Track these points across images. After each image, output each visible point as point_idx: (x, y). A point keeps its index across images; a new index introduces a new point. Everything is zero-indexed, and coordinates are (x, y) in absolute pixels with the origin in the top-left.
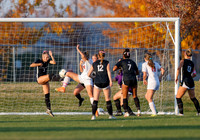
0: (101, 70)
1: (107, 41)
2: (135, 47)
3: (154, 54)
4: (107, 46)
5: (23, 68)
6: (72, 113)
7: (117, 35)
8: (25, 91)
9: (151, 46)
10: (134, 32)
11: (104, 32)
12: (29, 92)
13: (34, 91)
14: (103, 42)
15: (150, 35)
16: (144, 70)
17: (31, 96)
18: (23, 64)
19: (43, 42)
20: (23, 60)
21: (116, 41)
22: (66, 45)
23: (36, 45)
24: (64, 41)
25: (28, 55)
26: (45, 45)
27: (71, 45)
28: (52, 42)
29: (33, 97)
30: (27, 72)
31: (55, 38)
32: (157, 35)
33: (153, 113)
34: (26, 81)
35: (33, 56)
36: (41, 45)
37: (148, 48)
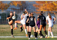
0: (32, 20)
1: (35, 9)
2: (46, 11)
3: (53, 14)
4: (35, 10)
5: (2, 19)
6: (21, 37)
7: (39, 6)
8: (2, 28)
9: (52, 11)
10: (45, 5)
11: (34, 5)
12: (4, 28)
13: (6, 28)
14: (33, 9)
15: (51, 6)
16: (47, 19)
17: (5, 30)
18: (2, 18)
19: (10, 9)
20: (2, 16)
21: (38, 9)
22: (19, 10)
23: (7, 10)
24: (18, 8)
25: (4, 14)
26: (11, 10)
27: (21, 10)
28: (13, 9)
29: (6, 30)
30: (3, 21)
31: (14, 7)
32: (54, 6)
33: (52, 37)
34: (3, 24)
35: (6, 14)
36: (9, 10)
37: (51, 11)
